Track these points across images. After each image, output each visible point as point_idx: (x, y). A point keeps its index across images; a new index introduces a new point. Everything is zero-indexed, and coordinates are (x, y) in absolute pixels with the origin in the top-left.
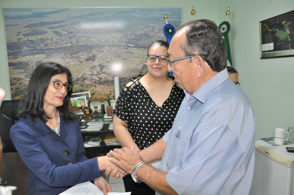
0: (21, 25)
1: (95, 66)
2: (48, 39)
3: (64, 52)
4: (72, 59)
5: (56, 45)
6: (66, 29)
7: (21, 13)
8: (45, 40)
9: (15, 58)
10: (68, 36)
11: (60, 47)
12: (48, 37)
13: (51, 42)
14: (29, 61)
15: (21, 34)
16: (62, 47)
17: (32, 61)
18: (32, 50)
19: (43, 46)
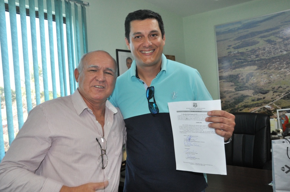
0: (231, 38)
2: (259, 49)
3: (278, 61)
4: (288, 69)
5: (268, 55)
6: (281, 36)
7: (231, 27)
8: (256, 50)
9: (226, 71)
10: (283, 43)
11: (274, 56)
12: (260, 47)
13: (262, 52)
14: (239, 74)
15: (231, 47)
16: (275, 56)
17: (242, 74)
18: (242, 63)
19: (255, 57)
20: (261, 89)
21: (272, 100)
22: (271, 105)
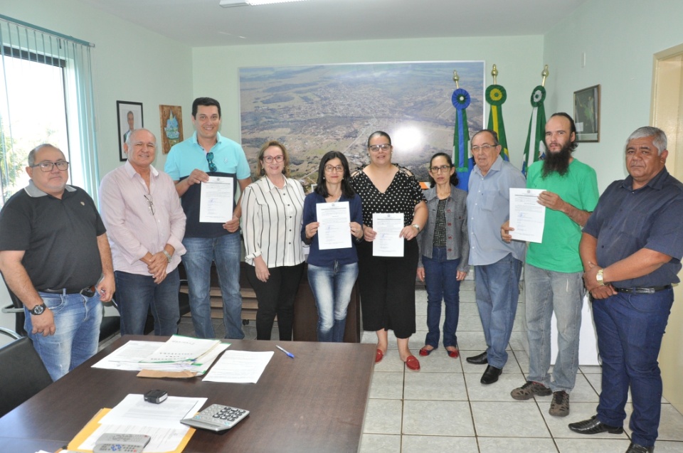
0: (259, 88)
1: (357, 146)
2: (293, 107)
3: (315, 125)
4: (325, 136)
5: (304, 116)
6: (319, 94)
7: (260, 74)
8: (290, 108)
9: (251, 133)
10: (321, 103)
11: (310, 118)
12: (295, 105)
13: (297, 111)
14: (269, 137)
15: (259, 101)
16: (312, 118)
18: (272, 122)
19: (288, 116)
20: (294, 158)
21: (306, 172)
22: (305, 178)
